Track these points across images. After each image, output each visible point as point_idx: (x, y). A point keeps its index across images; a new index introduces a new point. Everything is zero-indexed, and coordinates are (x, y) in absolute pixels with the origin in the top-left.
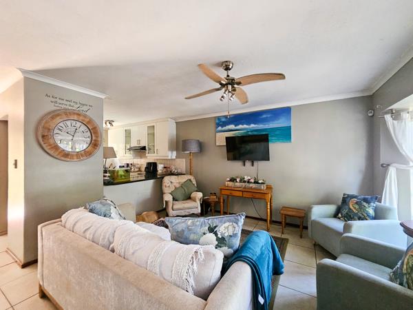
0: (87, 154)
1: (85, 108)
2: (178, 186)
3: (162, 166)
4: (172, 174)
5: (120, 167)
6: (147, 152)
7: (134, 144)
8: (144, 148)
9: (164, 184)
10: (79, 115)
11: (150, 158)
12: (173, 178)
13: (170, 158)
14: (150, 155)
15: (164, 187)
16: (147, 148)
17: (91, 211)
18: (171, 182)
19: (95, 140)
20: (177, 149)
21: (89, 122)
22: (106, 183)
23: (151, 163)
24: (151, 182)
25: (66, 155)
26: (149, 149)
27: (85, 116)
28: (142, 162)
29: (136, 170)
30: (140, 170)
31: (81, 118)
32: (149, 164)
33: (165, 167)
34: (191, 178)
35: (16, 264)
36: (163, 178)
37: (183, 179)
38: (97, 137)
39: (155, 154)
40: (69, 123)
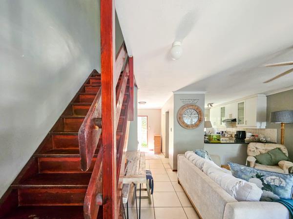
0: (196, 125)
1: (196, 101)
2: (264, 152)
3: (250, 134)
4: (259, 141)
5: (217, 133)
6: (237, 123)
7: (227, 117)
8: (235, 120)
9: (248, 149)
10: (192, 106)
11: (240, 127)
12: (259, 145)
13: (258, 128)
14: (239, 125)
15: (248, 151)
16: (237, 120)
17: (196, 153)
18: (257, 148)
19: (200, 118)
20: (267, 120)
21: (197, 109)
22: (206, 142)
23: (240, 132)
24: (238, 146)
25: (187, 126)
26: (240, 121)
27: (196, 106)
28: (233, 130)
29: (229, 136)
30: (231, 136)
31: (194, 107)
32: (239, 132)
33: (253, 136)
34: (282, 147)
35: (170, 169)
36: (248, 143)
37: (271, 147)
38: (201, 116)
39: (244, 125)
40: (188, 110)
